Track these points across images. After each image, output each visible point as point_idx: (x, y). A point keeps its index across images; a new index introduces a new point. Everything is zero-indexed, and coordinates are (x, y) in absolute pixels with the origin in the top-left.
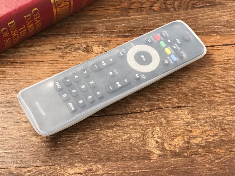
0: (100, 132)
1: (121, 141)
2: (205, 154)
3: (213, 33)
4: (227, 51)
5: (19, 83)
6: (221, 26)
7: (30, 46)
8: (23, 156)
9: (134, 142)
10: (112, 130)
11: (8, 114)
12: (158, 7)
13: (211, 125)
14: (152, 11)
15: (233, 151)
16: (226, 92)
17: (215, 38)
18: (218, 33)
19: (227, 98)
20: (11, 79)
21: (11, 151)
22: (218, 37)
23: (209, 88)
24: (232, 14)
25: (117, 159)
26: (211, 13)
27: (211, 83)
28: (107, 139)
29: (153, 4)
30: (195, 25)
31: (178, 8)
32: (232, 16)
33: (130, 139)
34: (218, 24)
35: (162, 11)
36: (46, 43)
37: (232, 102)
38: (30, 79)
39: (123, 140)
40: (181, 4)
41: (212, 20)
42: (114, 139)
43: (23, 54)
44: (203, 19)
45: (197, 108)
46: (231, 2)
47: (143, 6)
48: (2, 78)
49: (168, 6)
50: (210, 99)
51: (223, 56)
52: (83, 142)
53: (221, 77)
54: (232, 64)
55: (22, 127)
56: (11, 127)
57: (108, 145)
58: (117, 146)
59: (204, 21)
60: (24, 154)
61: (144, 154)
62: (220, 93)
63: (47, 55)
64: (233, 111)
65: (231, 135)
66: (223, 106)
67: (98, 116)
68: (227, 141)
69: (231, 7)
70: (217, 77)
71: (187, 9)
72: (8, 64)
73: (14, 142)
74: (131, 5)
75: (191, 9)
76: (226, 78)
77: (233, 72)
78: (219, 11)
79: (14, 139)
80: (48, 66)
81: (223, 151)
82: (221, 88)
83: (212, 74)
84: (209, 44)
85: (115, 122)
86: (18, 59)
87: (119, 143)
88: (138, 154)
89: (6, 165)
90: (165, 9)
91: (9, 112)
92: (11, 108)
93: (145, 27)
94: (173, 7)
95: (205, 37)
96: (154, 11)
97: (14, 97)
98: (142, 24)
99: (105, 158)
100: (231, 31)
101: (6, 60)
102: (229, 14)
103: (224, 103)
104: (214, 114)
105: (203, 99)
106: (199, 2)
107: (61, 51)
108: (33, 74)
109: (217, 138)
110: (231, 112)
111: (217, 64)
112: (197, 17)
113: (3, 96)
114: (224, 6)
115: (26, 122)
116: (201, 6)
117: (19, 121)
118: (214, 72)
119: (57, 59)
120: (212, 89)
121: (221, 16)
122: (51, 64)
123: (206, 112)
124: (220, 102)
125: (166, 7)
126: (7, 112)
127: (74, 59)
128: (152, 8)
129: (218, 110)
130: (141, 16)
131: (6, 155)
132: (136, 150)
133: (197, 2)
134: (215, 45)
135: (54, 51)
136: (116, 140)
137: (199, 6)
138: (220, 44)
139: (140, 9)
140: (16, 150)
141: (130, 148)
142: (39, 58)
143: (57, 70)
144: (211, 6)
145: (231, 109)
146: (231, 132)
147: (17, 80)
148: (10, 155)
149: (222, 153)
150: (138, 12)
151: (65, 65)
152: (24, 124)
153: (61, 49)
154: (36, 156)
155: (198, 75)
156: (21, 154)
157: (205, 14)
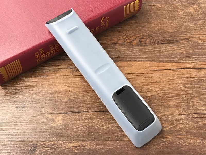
0: (93, 122)
1: (106, 128)
2: (159, 138)
3: (171, 61)
4: (179, 73)
5: (45, 89)
6: (176, 56)
7: (52, 66)
8: (45, 135)
9: (115, 129)
10: (101, 121)
11: (37, 108)
12: (136, 43)
13: (165, 120)
14: (132, 45)
15: (177, 138)
16: (176, 99)
17: (172, 64)
18: (173, 61)
19: (176, 103)
20: (40, 87)
21: (38, 131)
22: (174, 64)
23: (165, 97)
24: (184, 49)
25: (103, 139)
26: (170, 47)
27: (167, 93)
28: (98, 126)
29: (132, 41)
30: (159, 55)
31: (149, 44)
32: (184, 50)
33: (112, 127)
34: (174, 55)
35: (138, 45)
36: (62, 64)
37: (180, 106)
38: (51, 87)
39: (107, 127)
40: (150, 41)
41: (171, 52)
42: (102, 126)
43: (48, 71)
44: (165, 52)
45: (157, 109)
46: (184, 41)
47: (126, 42)
48: (34, 86)
49: (142, 42)
50: (166, 104)
51: (176, 76)
52: (83, 127)
53: (174, 90)
54: (182, 81)
55: (45, 116)
56: (38, 116)
57: (98, 130)
58: (104, 131)
59: (165, 53)
60: (46, 133)
61: (120, 137)
62: (172, 100)
63: (63, 72)
64: (180, 112)
65: (177, 127)
66: (174, 109)
67: (92, 112)
68: (174, 131)
69: (184, 44)
70: (171, 90)
71: (154, 44)
72: (38, 77)
73: (40, 126)
74: (118, 41)
75: (157, 45)
76: (177, 90)
77: (182, 87)
78: (175, 47)
79: (40, 123)
80: (63, 79)
81: (171, 137)
82: (173, 97)
83: (168, 88)
84: (167, 68)
85: (103, 116)
86: (44, 74)
87: (105, 129)
88: (116, 137)
89: (35, 140)
90: (139, 44)
91: (38, 107)
92: (39, 105)
93: (126, 55)
94: (145, 43)
95: (165, 63)
96: (133, 45)
97: (41, 97)
98: (125, 54)
99: (96, 138)
100: (183, 60)
101: (37, 74)
102: (182, 49)
103: (174, 107)
104: (167, 113)
105: (160, 104)
106: (163, 40)
107: (72, 70)
108: (53, 84)
109: (168, 129)
110: (178, 113)
111: (172, 81)
112: (161, 50)
113: (34, 97)
114: (179, 43)
115: (48, 114)
116: (164, 43)
117: (44, 113)
118: (169, 86)
119: (69, 75)
120: (167, 98)
121: (177, 50)
122: (65, 78)
123: (162, 112)
124: (171, 106)
125: (140, 43)
126: (36, 107)
127: (80, 75)
128: (132, 43)
129: (170, 111)
130: (124, 49)
131: (34, 133)
132: (116, 134)
133: (161, 40)
134: (171, 69)
135: (67, 70)
136: (103, 127)
137: (162, 43)
138: (174, 68)
139: (124, 44)
140: (41, 131)
141: (112, 133)
142: (58, 74)
143: (69, 81)
144: (170, 43)
145: (179, 111)
146: (177, 125)
147: (43, 87)
148: (37, 133)
149: (171, 138)
150: (123, 46)
151: (74, 78)
152: (46, 115)
153: (72, 68)
154: (53, 135)
155: (159, 88)
156: (44, 133)
157: (166, 48)
